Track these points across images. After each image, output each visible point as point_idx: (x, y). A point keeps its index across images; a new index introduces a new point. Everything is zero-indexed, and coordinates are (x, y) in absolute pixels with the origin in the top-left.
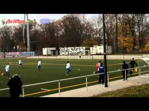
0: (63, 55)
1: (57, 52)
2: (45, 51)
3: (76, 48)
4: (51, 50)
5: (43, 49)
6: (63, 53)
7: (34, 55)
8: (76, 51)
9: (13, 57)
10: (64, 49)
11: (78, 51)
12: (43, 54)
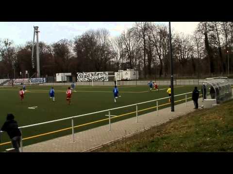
0: (82, 81)
1: (74, 78)
2: (59, 77)
3: (97, 73)
4: (67, 76)
5: (57, 74)
6: (81, 79)
7: (45, 82)
8: (96, 77)
9: (22, 84)
10: (82, 74)
11: (100, 76)
12: (57, 81)
